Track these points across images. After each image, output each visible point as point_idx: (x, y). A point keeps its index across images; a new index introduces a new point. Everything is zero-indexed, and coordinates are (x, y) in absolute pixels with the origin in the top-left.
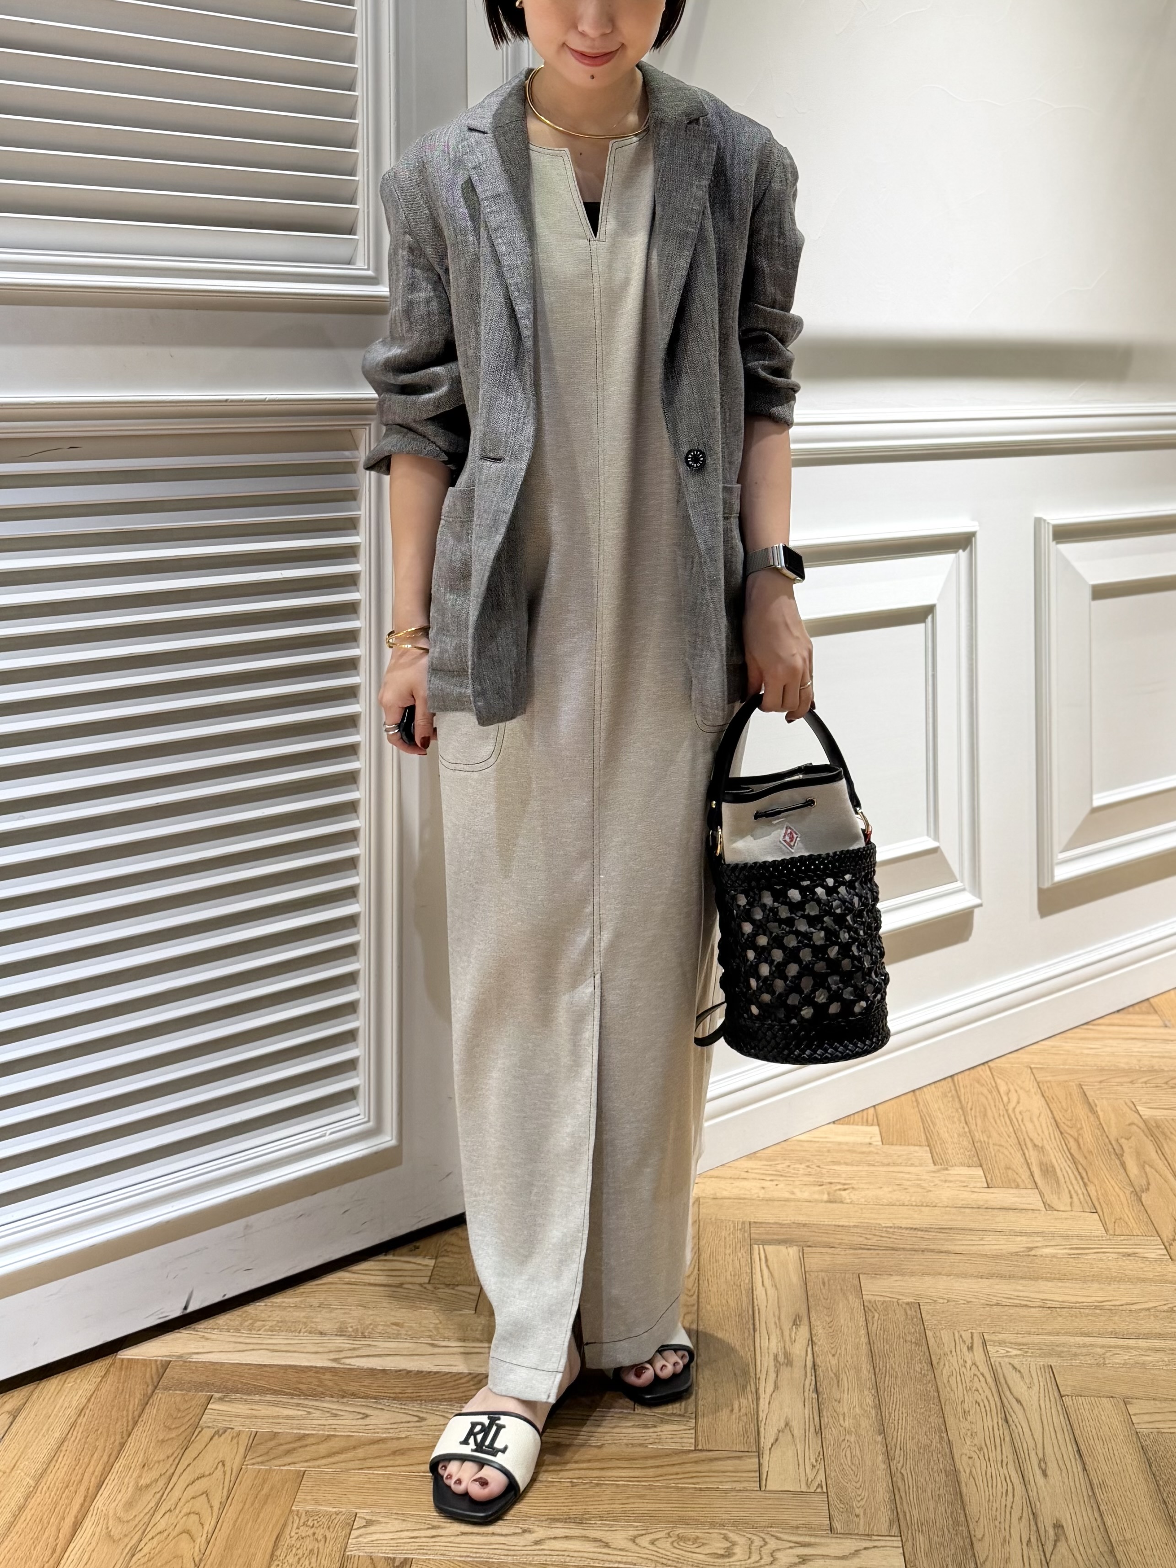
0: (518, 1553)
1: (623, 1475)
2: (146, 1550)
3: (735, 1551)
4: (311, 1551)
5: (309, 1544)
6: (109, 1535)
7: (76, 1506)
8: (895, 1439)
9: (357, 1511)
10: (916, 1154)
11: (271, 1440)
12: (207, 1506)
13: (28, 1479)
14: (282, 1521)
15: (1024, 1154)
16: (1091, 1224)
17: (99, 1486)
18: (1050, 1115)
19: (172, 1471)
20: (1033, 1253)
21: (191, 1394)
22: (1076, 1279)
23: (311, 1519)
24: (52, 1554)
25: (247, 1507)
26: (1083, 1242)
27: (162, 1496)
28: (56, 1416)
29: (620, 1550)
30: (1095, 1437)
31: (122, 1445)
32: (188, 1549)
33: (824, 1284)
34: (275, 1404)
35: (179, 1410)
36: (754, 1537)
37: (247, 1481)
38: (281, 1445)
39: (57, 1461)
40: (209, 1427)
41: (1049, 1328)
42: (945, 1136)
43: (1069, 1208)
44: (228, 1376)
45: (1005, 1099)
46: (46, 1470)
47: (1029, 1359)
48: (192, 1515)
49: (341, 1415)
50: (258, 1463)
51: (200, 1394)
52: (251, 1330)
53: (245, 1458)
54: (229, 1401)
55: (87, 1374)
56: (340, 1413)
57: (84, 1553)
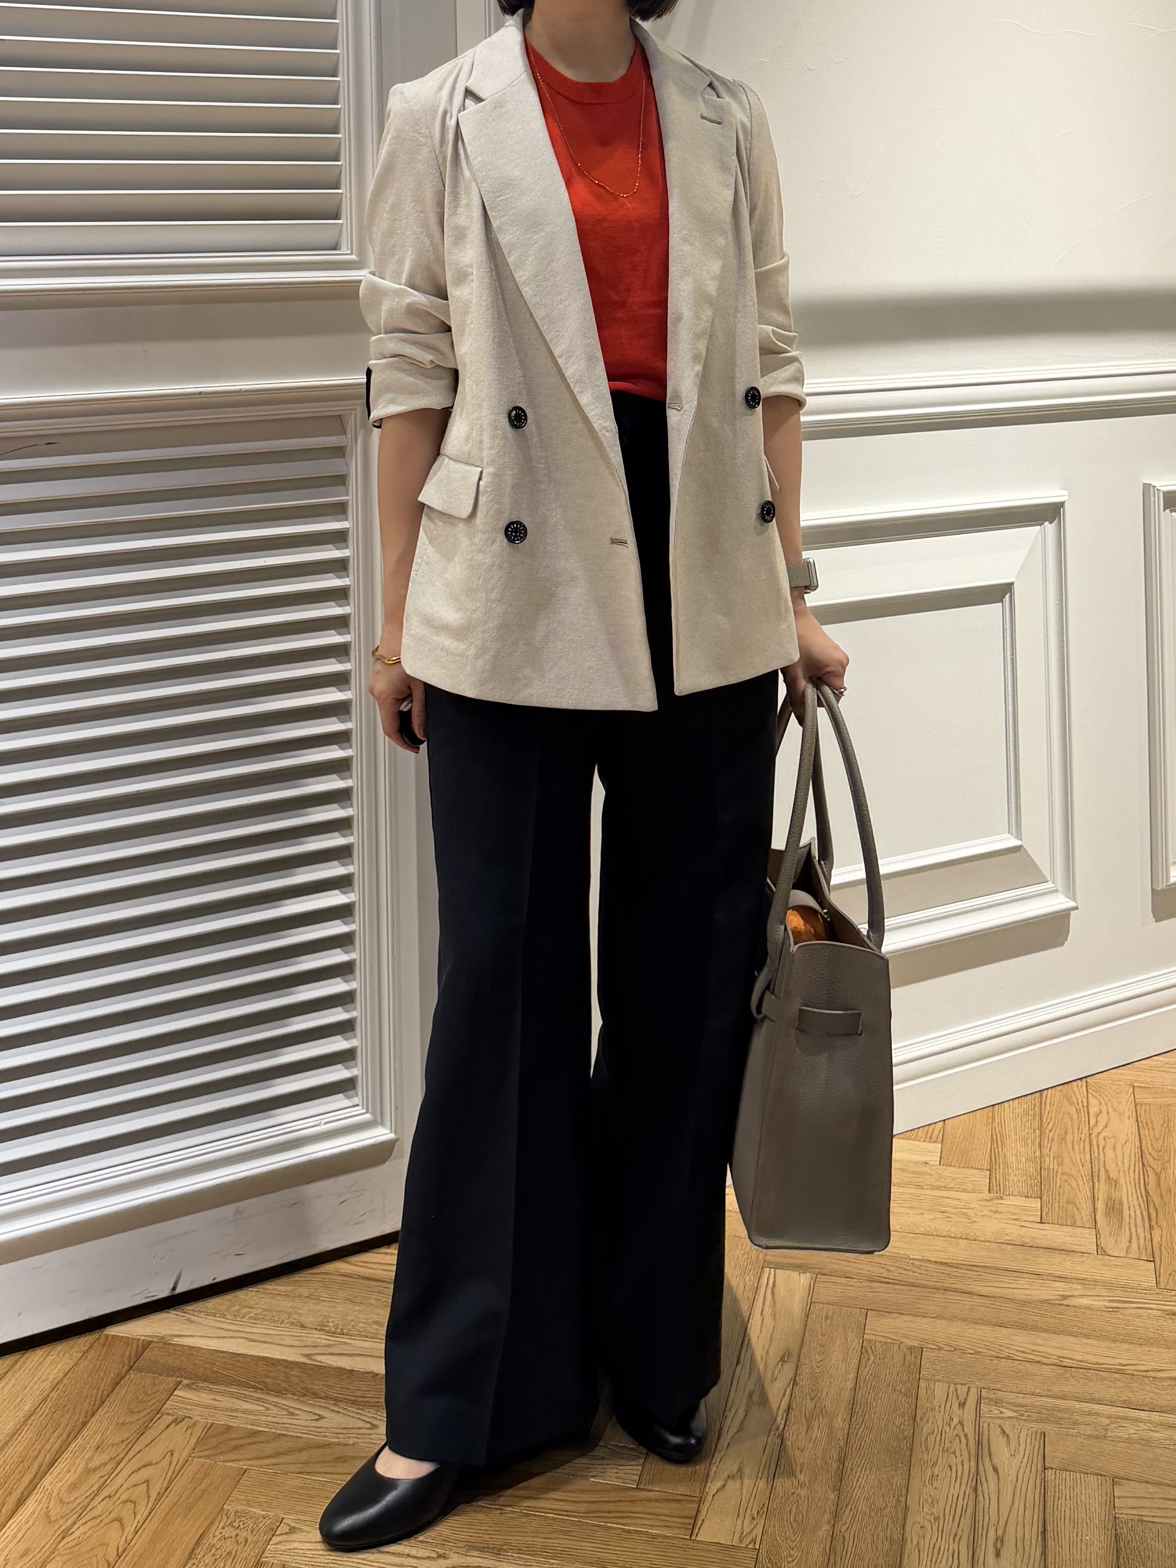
1: (554, 1507)
2: (77, 1534)
4: (229, 1553)
5: (229, 1545)
6: (47, 1515)
7: (26, 1481)
8: (848, 1499)
9: (284, 1516)
10: (974, 1179)
11: (223, 1433)
12: (144, 1495)
14: (210, 1520)
15: (1093, 1187)
16: (1144, 1274)
17: (53, 1463)
18: (1138, 1143)
19: (123, 1455)
20: (1066, 1302)
21: (161, 1378)
22: (1104, 1338)
23: (238, 1520)
25: (181, 1500)
26: (1126, 1294)
27: (106, 1481)
28: (32, 1387)
30: (1067, 1518)
31: (84, 1424)
32: (115, 1537)
33: (827, 1318)
34: (238, 1397)
35: (146, 1393)
37: (189, 1472)
38: (232, 1439)
39: (19, 1435)
40: (169, 1414)
41: (1054, 1389)
42: (1012, 1160)
43: (1123, 1254)
44: (201, 1363)
45: (1092, 1122)
46: (8, 1442)
47: (1023, 1423)
48: (129, 1503)
49: (297, 1415)
50: (205, 1457)
51: (170, 1379)
52: (235, 1316)
53: (194, 1449)
54: (195, 1389)
55: (73, 1347)
56: (297, 1412)
57: (19, 1531)
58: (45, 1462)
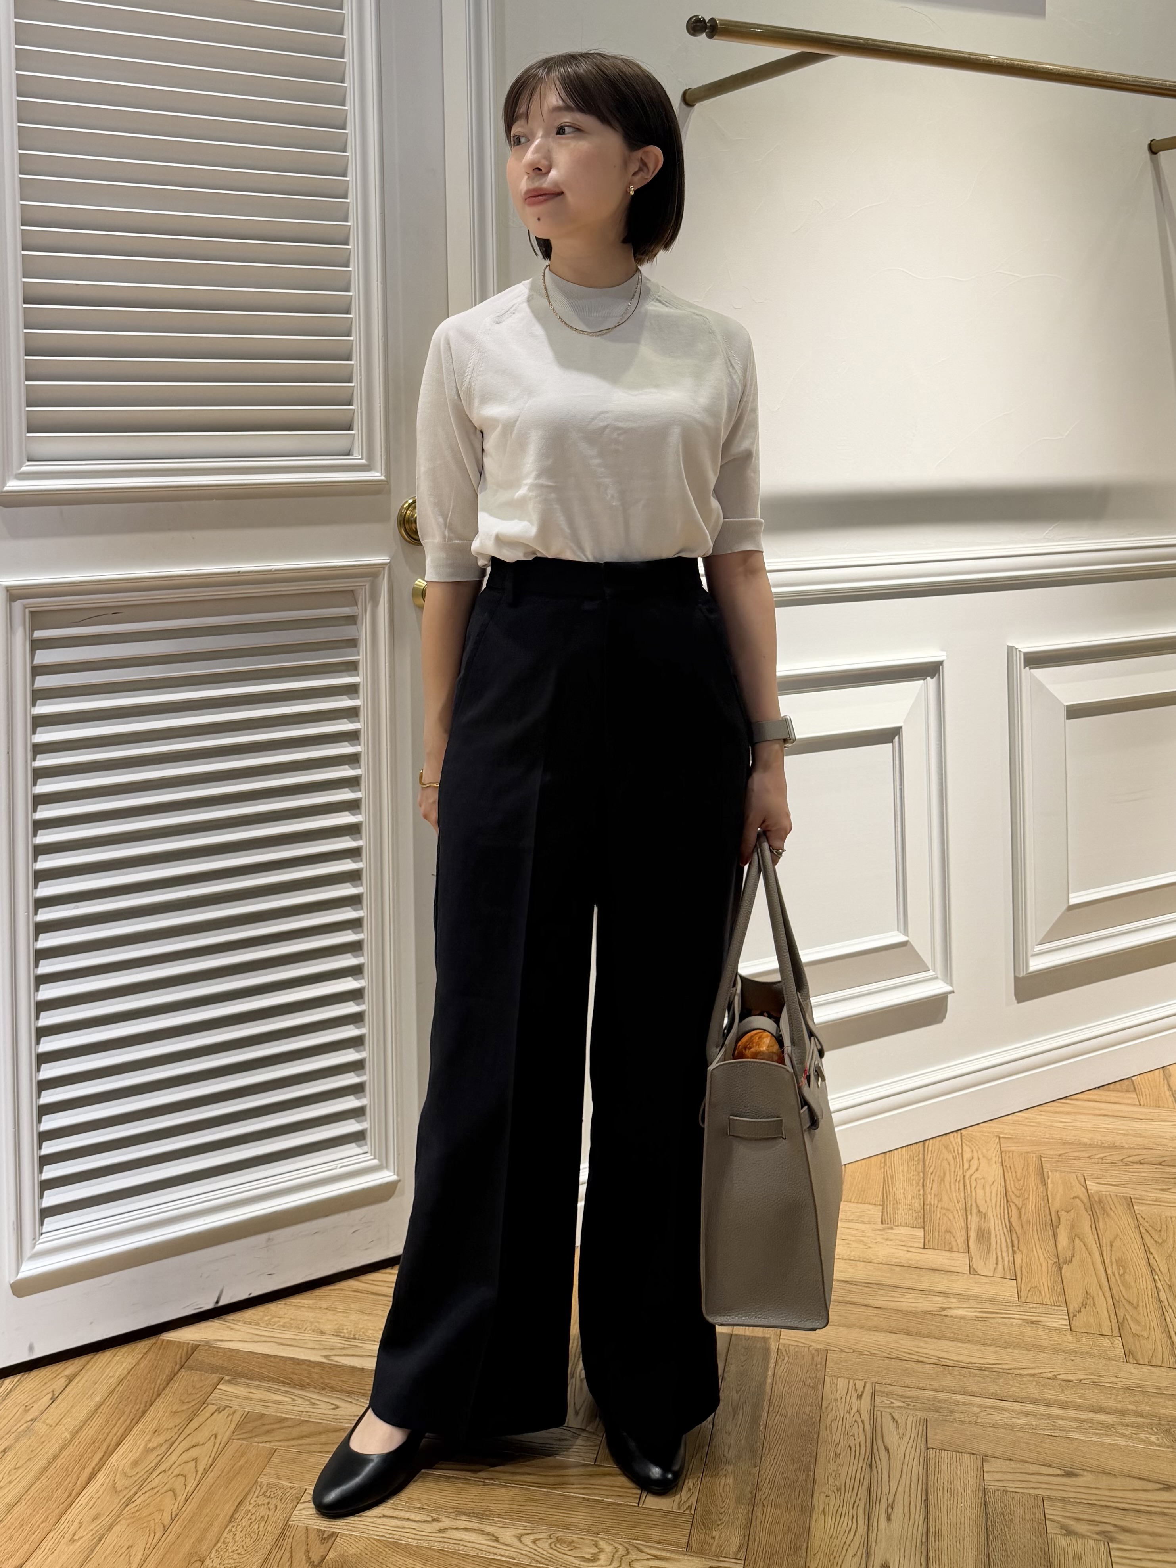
0: (424, 1538)
1: (529, 1482)
2: (138, 1502)
3: (600, 1557)
4: (262, 1517)
5: (263, 1511)
6: (114, 1487)
7: (96, 1458)
8: (766, 1473)
9: (307, 1487)
10: (869, 1212)
11: (258, 1420)
12: (193, 1470)
13: (66, 1434)
14: (247, 1490)
15: (967, 1219)
16: (1008, 1291)
17: (118, 1444)
18: (1003, 1183)
19: (176, 1437)
20: (944, 1313)
21: (207, 1374)
22: (977, 1342)
23: (270, 1490)
24: (68, 1497)
25: (223, 1474)
26: (993, 1307)
27: (162, 1458)
28: (101, 1382)
29: (507, 1545)
30: (946, 1488)
31: (144, 1412)
32: (170, 1505)
34: (270, 1390)
35: (194, 1387)
36: (620, 1547)
37: (230, 1450)
38: (264, 1425)
39: (92, 1421)
40: (213, 1404)
41: (936, 1384)
42: (900, 1196)
43: (991, 1274)
44: (239, 1363)
45: (966, 1165)
46: (82, 1427)
47: (909, 1411)
48: (180, 1477)
49: (318, 1405)
50: (242, 1439)
51: (214, 1375)
52: (267, 1325)
53: (234, 1433)
54: (234, 1384)
55: (133, 1350)
56: (318, 1403)
57: (92, 1498)
58: (112, 1443)
